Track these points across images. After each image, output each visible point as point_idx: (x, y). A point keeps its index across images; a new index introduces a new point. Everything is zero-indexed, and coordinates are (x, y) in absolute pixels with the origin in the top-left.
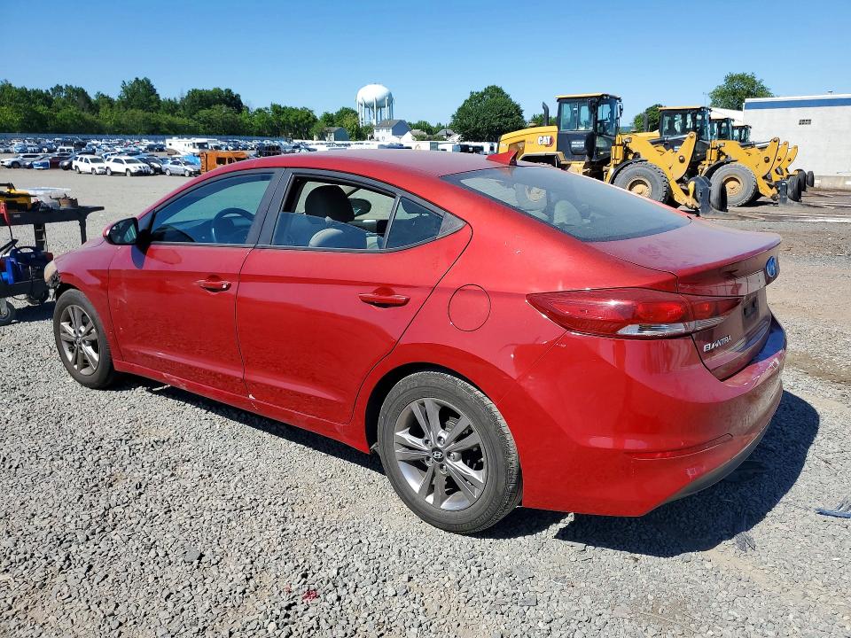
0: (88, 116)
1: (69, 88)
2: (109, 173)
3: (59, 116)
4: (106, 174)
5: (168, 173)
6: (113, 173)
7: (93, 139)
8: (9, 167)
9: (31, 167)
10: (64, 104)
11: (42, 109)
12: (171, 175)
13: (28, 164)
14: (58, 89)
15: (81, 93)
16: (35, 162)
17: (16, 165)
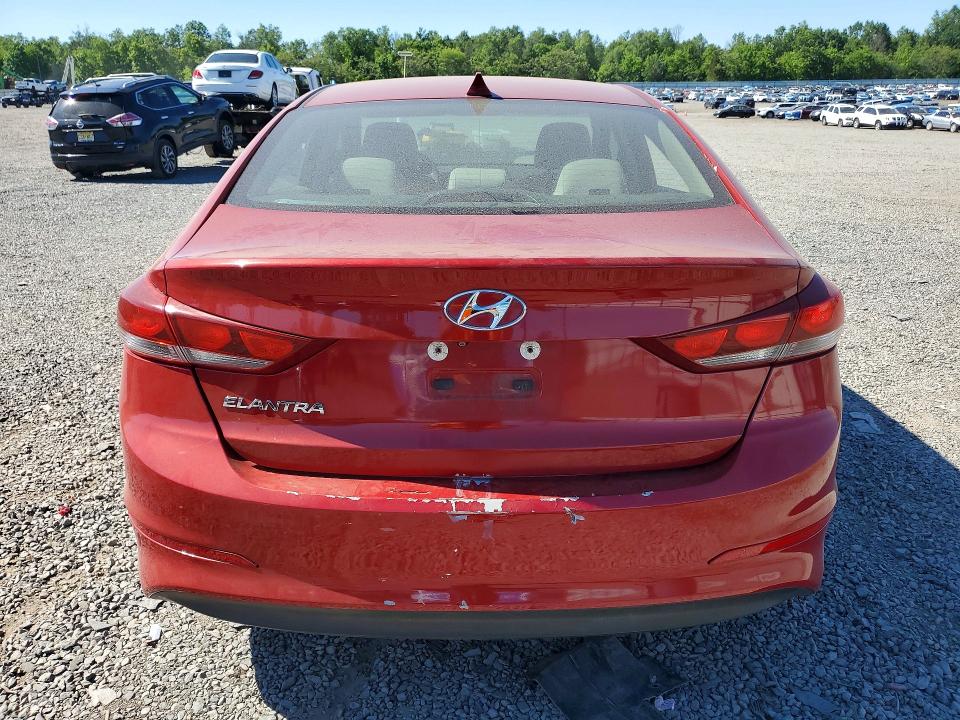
0: (880, 57)
1: (870, 24)
2: (856, 125)
3: (847, 58)
4: (852, 126)
5: (929, 126)
6: (861, 126)
7: (877, 85)
8: (763, 117)
9: (783, 117)
10: (858, 44)
11: (831, 52)
12: (932, 129)
13: (781, 113)
14: (858, 26)
15: (883, 30)
16: (788, 112)
17: (771, 115)
